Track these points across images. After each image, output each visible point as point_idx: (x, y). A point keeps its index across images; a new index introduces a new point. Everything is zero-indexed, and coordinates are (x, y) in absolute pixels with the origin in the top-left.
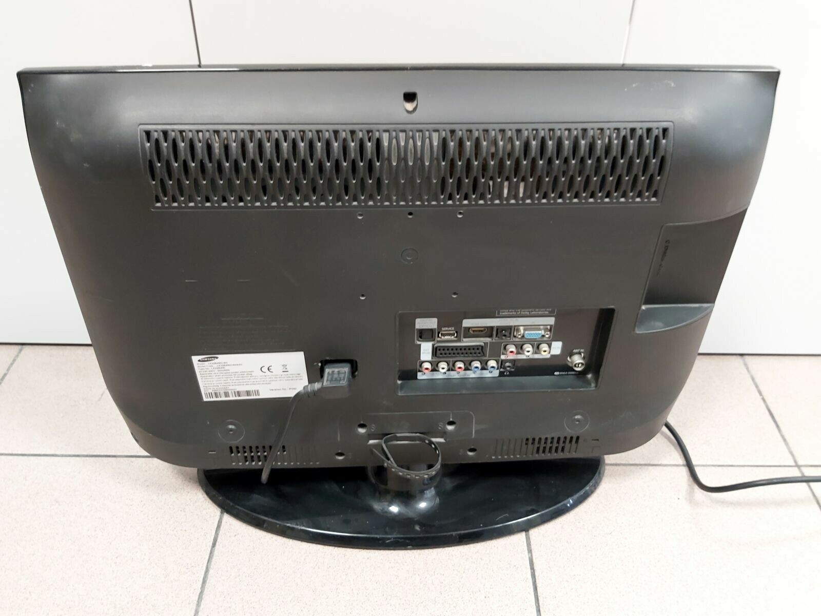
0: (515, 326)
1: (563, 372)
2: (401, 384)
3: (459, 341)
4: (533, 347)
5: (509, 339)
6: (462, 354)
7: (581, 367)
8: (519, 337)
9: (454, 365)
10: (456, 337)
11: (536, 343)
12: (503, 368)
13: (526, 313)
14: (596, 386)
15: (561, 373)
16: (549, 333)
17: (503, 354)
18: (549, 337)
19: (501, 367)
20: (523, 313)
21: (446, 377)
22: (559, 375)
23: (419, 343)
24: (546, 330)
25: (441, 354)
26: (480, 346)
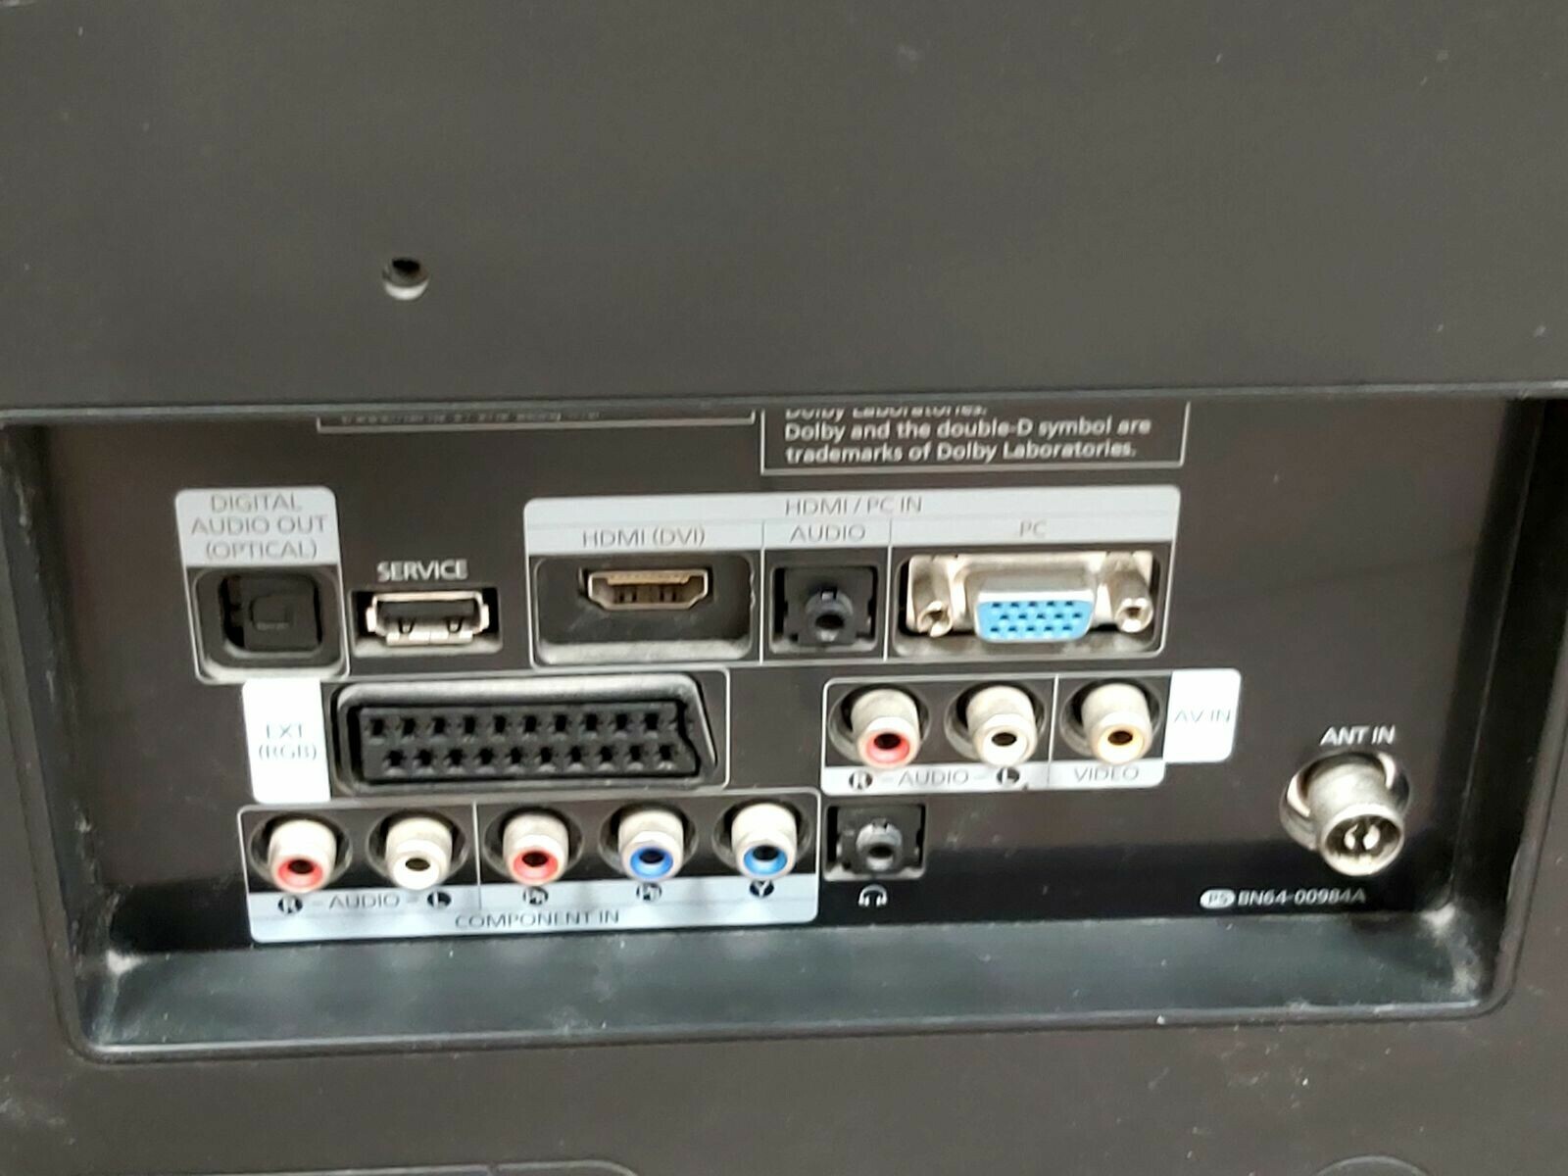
0: (904, 553)
1: (1260, 888)
2: (132, 978)
3: (513, 660)
4: (1039, 710)
5: (868, 646)
6: (546, 755)
7: (1375, 852)
8: (938, 629)
9: (496, 841)
10: (491, 632)
11: (1057, 677)
12: (847, 867)
13: (976, 451)
14: (1485, 989)
15: (1246, 898)
16: (1143, 603)
17: (837, 760)
18: (1147, 635)
19: (831, 859)
20: (957, 453)
21: (450, 929)
22: (1235, 910)
23: (222, 675)
24: (1121, 581)
25: (396, 758)
26: (664, 698)
